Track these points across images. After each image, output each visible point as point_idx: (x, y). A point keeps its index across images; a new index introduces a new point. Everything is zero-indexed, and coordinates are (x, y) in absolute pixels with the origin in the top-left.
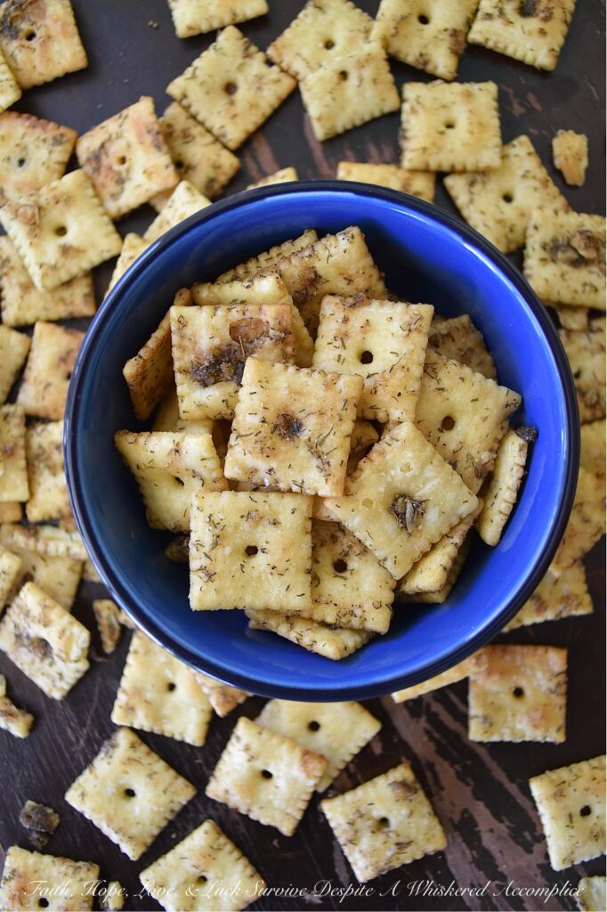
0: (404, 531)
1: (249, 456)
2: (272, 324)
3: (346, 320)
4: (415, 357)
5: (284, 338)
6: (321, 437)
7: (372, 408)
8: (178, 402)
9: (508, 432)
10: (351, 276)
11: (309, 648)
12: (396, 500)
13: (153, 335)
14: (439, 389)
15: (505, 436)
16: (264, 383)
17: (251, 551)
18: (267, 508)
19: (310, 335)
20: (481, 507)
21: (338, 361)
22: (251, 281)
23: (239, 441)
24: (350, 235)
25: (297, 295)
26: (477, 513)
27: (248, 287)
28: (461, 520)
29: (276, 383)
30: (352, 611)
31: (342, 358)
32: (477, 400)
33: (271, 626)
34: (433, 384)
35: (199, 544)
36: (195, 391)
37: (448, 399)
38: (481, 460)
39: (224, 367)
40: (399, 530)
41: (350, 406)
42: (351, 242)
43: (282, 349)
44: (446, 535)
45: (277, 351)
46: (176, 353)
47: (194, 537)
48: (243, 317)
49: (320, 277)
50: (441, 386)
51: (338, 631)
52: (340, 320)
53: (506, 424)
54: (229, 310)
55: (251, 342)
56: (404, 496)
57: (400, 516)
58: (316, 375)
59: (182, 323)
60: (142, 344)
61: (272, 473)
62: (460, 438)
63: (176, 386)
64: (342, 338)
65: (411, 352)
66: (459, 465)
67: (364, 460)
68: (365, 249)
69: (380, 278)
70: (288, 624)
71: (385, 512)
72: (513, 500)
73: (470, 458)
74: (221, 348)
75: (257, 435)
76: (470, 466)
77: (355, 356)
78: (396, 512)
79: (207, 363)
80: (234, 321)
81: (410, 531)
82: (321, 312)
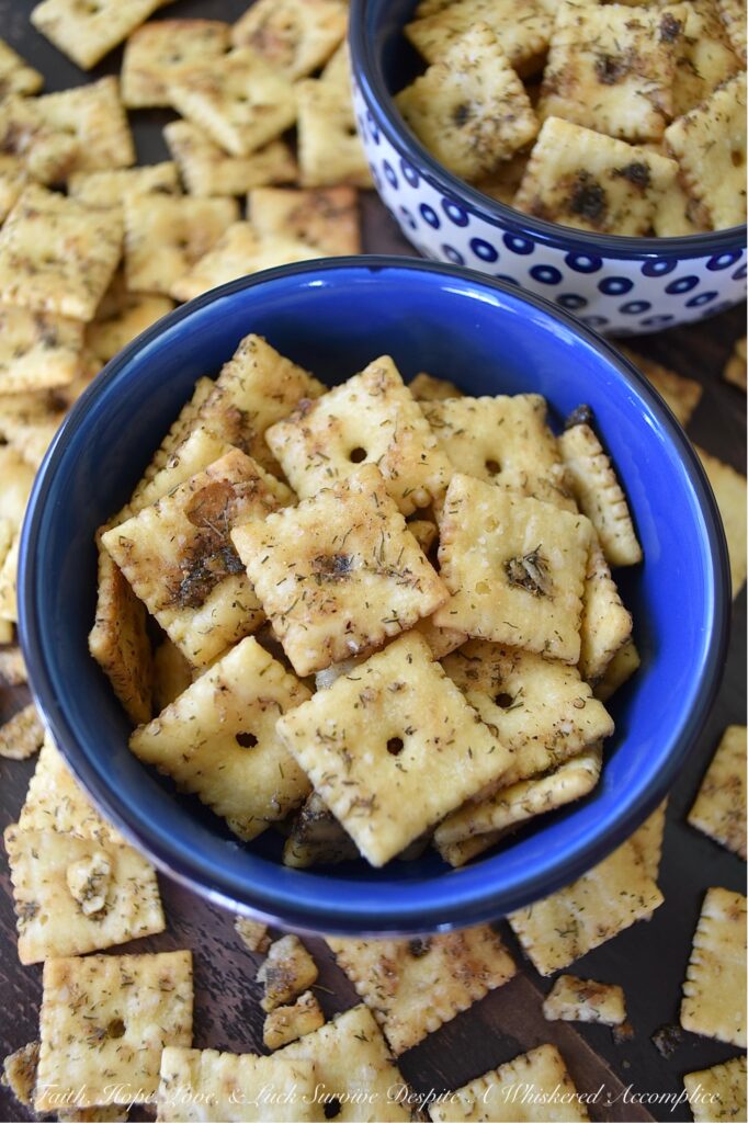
0: (543, 598)
1: (311, 628)
2: (231, 477)
3: (307, 433)
4: (409, 411)
5: (255, 487)
6: (378, 552)
7: (404, 495)
8: (180, 648)
10: (278, 390)
11: (548, 808)
12: (507, 568)
13: (100, 591)
14: (458, 433)
15: (558, 445)
16: (267, 543)
17: (395, 746)
18: (377, 676)
21: (331, 475)
22: (175, 456)
23: (289, 620)
24: (248, 344)
26: (596, 538)
27: (175, 465)
28: (589, 552)
29: (283, 534)
30: (559, 732)
31: (333, 471)
32: (502, 421)
34: (447, 432)
35: (328, 778)
36: (192, 620)
37: (474, 438)
38: (556, 477)
39: (209, 563)
40: (537, 600)
41: (383, 498)
42: (255, 352)
43: (261, 502)
44: (587, 577)
45: (257, 507)
46: (139, 589)
47: (316, 776)
48: (194, 493)
49: (247, 413)
50: (456, 429)
52: (301, 438)
54: (172, 496)
55: (221, 517)
56: (512, 558)
57: (523, 582)
59: (126, 545)
61: (352, 628)
62: (517, 469)
64: (317, 453)
65: (402, 409)
66: (539, 493)
67: (440, 549)
68: (274, 353)
69: (311, 377)
70: (499, 805)
71: (507, 590)
72: (620, 496)
73: (543, 482)
74: (192, 545)
75: (304, 599)
76: (550, 492)
77: (344, 459)
78: (518, 581)
79: (186, 573)
80: (186, 504)
81: (548, 593)
82: (274, 449)
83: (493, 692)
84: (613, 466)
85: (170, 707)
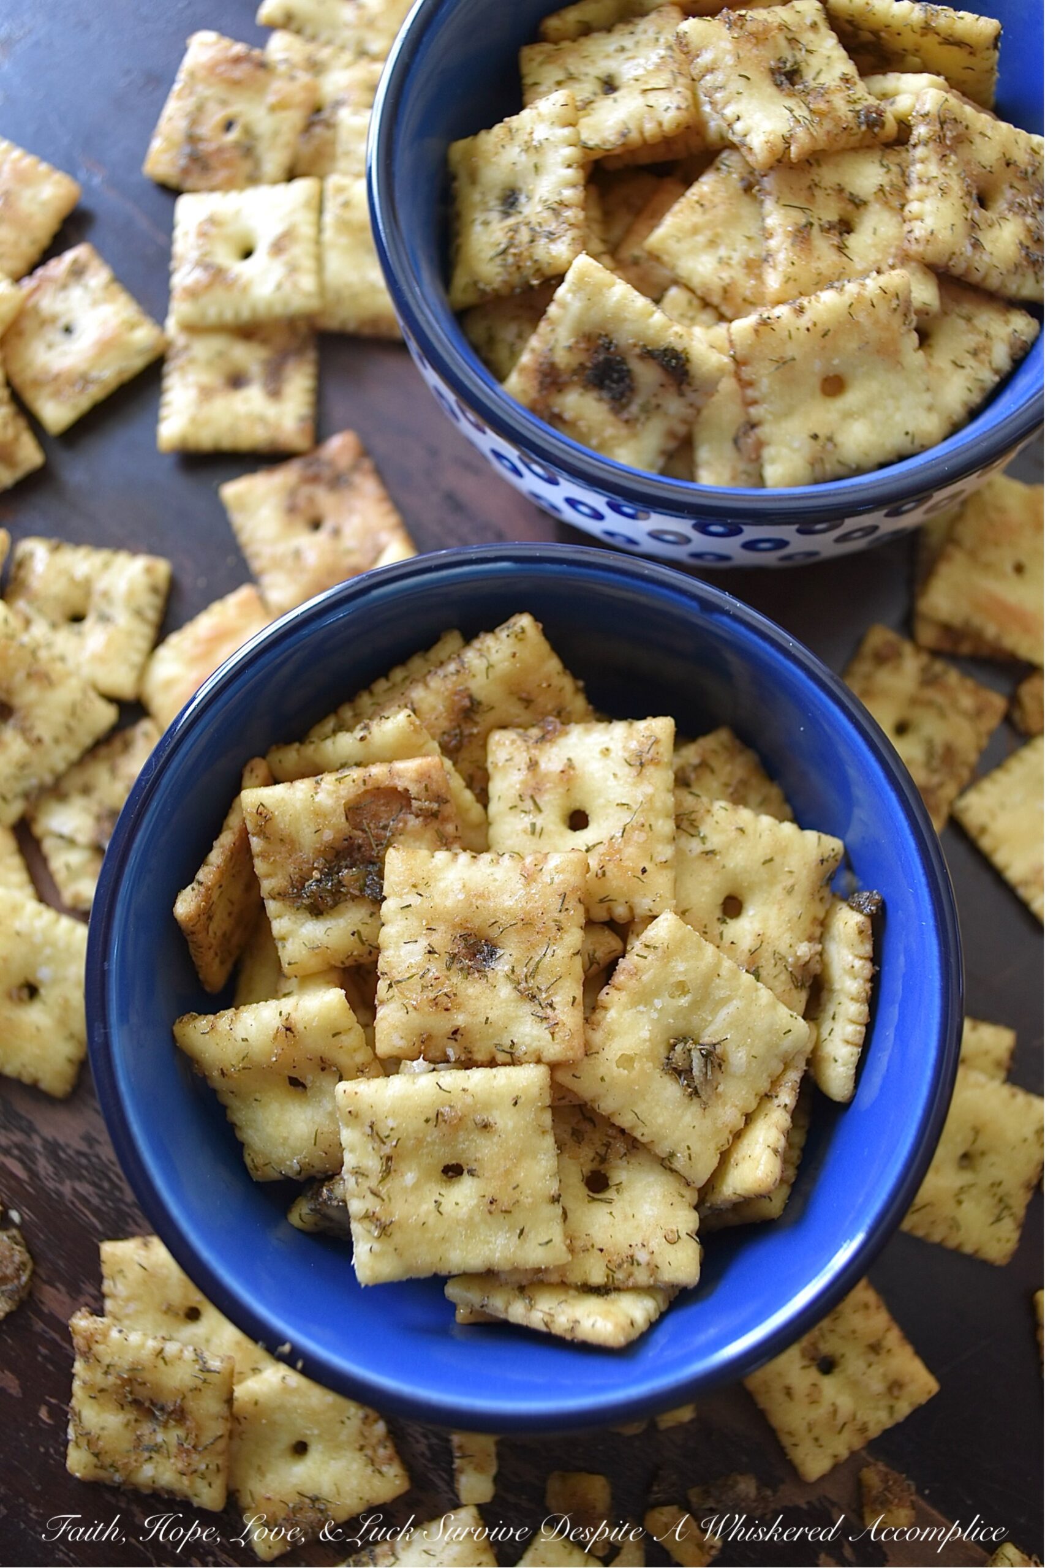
0: (695, 1100)
1: (413, 1013)
2: (414, 790)
3: (533, 765)
4: (658, 806)
5: (438, 811)
6: (533, 963)
7: (601, 901)
8: (276, 949)
9: (833, 905)
10: (529, 694)
11: (569, 1337)
12: (671, 1048)
13: (216, 844)
14: (707, 853)
15: (829, 912)
16: (419, 887)
17: (453, 1171)
18: (469, 1099)
19: (478, 801)
20: (814, 1037)
21: (533, 833)
22: (366, 727)
23: (395, 990)
24: (517, 628)
25: (446, 738)
26: (810, 1047)
27: (362, 739)
28: (786, 1065)
29: (442, 885)
30: (632, 1257)
31: (538, 828)
32: (771, 860)
33: (497, 1309)
34: (694, 846)
35: (358, 1173)
36: (303, 924)
37: (724, 867)
38: (798, 958)
39: (346, 874)
40: (686, 1100)
41: (572, 903)
42: (521, 640)
43: (437, 831)
44: (766, 1095)
45: (429, 834)
46: (260, 866)
47: (349, 1160)
48: (364, 788)
49: (480, 703)
50: (709, 847)
51: (613, 1296)
52: (523, 766)
53: (826, 893)
54: (342, 779)
55: (385, 828)
56: (684, 1039)
57: (680, 1072)
58: (506, 861)
59: (263, 814)
60: (201, 860)
61: (458, 1037)
62: (757, 927)
63: (270, 923)
64: (532, 796)
65: (651, 799)
66: (763, 973)
67: (606, 990)
68: (544, 647)
69: (577, 690)
70: (524, 1298)
71: (658, 1073)
72: (864, 1018)
73: (779, 957)
74: (336, 845)
75: (422, 977)
76: (781, 972)
77: (558, 820)
78: (675, 1069)
79: (316, 875)
80: (352, 796)
81: (704, 1098)
82: (490, 759)
83: (588, 1168)
84: (876, 981)
85: (230, 1012)
